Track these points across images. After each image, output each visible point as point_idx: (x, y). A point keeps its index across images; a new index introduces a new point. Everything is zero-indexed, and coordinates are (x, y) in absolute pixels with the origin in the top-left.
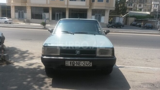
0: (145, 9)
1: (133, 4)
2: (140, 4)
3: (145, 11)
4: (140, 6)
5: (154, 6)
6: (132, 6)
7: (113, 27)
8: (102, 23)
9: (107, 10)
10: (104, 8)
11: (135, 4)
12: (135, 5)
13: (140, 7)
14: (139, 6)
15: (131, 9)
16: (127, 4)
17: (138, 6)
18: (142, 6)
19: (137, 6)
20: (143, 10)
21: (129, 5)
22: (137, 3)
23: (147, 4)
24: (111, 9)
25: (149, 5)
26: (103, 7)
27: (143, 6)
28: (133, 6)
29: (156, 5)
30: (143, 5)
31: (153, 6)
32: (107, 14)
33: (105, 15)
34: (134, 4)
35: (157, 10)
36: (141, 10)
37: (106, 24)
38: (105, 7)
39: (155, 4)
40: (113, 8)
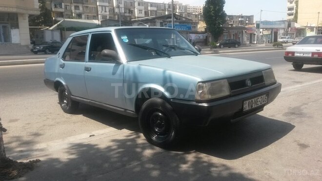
0: (87, 14)
1: (63, 4)
2: (76, 4)
3: (88, 19)
4: (77, 8)
5: (102, 10)
6: (61, 7)
7: (47, 51)
8: (14, 44)
9: (22, 14)
10: (14, 10)
11: (68, 4)
12: (67, 7)
13: (78, 11)
14: (75, 9)
15: (61, 15)
16: (51, 4)
17: (73, 8)
18: (81, 8)
19: (71, 8)
20: (83, 16)
21: (56, 7)
22: (71, 3)
23: (90, 6)
24: (32, 12)
25: (93, 7)
26: (12, 7)
27: (83, 9)
28: (63, 7)
29: (104, 8)
30: (83, 7)
31: (100, 9)
32: (24, 24)
33: (20, 26)
34: (66, 4)
35: (108, 18)
36: (79, 16)
37: (27, 46)
38: (17, 7)
39: (102, 6)
40: (36, 10)
